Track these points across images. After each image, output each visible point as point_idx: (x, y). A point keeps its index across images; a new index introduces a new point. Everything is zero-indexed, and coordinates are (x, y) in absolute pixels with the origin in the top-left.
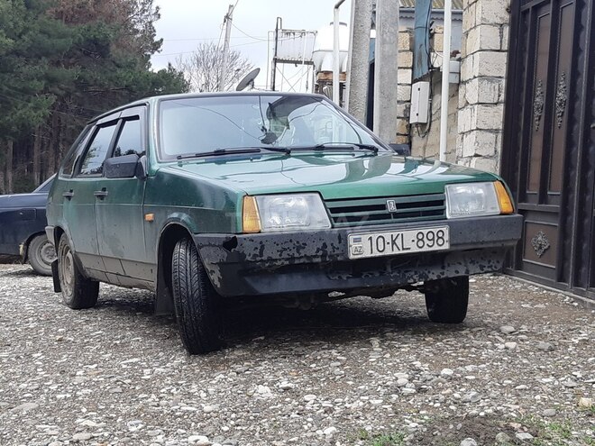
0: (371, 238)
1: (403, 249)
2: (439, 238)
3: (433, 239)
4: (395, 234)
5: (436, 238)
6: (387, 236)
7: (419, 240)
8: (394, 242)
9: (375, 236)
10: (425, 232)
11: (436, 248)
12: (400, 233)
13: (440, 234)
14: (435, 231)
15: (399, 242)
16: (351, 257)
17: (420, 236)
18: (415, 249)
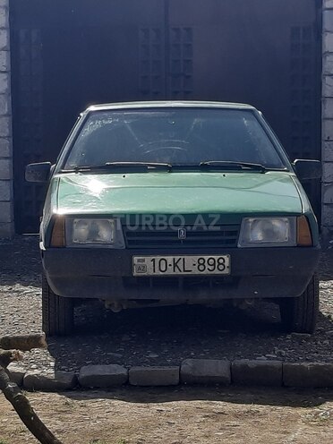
0: (153, 260)
1: (184, 271)
2: (219, 264)
3: (214, 264)
4: (177, 258)
5: (217, 264)
6: (170, 259)
7: (200, 264)
8: (175, 265)
9: (158, 258)
10: (206, 258)
11: (216, 272)
12: (182, 257)
13: (221, 261)
14: (216, 257)
15: (180, 265)
16: (135, 274)
17: (201, 261)
18: (196, 272)
